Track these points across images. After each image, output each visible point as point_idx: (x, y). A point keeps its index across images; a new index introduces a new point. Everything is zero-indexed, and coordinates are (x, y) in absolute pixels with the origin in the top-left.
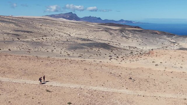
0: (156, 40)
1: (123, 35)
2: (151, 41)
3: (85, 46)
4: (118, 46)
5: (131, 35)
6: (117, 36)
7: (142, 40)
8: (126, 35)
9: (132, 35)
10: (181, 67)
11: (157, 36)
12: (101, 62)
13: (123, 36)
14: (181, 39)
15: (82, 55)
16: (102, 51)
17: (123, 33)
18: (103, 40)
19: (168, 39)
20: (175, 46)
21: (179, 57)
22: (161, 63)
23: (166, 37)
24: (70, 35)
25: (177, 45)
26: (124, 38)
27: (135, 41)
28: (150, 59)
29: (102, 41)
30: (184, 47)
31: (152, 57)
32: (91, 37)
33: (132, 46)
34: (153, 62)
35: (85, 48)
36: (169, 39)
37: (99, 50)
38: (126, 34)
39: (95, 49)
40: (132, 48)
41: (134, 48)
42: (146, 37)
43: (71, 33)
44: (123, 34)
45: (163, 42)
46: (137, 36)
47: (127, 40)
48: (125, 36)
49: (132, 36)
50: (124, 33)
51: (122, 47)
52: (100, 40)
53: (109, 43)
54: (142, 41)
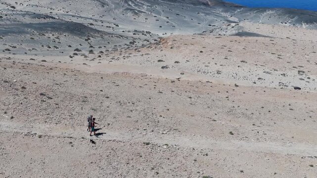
0: (198, 18)
1: (129, 7)
2: (187, 19)
3: (30, 30)
4: (110, 30)
5: (146, 7)
6: (115, 8)
7: (168, 18)
8: (136, 8)
9: (148, 6)
10: (219, 72)
11: (201, 8)
12: (45, 61)
13: (127, 9)
14: (253, 14)
15: (15, 47)
16: (65, 38)
17: (130, 3)
18: (82, 18)
19: (224, 14)
20: (229, 27)
21: (222, 50)
22: (176, 62)
23: (222, 11)
24: (14, 8)
25: (233, 27)
26: (129, 14)
27: (152, 20)
28: (155, 54)
29: (80, 19)
30: (247, 31)
31: (162, 50)
32: (59, 11)
33: (142, 30)
34: (159, 61)
35: (27, 33)
36: (227, 15)
37: (57, 38)
38: (136, 5)
39: (51, 35)
40: (141, 34)
41: (145, 33)
42: (178, 12)
43: (19, 4)
44: (129, 5)
45: (212, 21)
46: (158, 8)
47: (136, 17)
48: (131, 10)
49: (147, 10)
50: (133, 2)
51: (120, 32)
52: (76, 18)
53: (91, 24)
54: (167, 20)
